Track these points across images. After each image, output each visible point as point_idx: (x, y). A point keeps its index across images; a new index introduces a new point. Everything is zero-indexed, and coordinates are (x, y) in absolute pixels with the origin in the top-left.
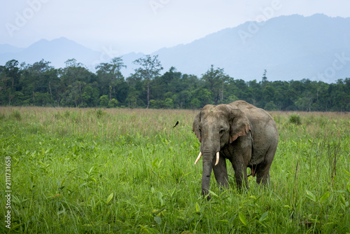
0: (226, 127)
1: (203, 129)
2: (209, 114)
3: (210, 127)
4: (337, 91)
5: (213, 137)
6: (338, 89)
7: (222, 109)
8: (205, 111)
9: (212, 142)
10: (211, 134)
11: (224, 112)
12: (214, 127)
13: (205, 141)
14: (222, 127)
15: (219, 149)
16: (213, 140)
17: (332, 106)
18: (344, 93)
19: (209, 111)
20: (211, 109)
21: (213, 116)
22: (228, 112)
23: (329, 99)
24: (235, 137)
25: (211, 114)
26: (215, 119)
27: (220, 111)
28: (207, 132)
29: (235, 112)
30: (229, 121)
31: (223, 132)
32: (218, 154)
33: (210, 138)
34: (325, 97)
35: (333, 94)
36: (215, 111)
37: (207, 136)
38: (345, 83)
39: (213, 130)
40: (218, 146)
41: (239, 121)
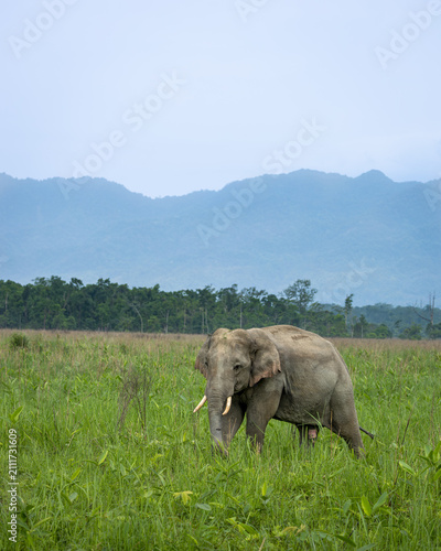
0: (245, 361)
1: (211, 363)
2: (220, 341)
3: (221, 359)
4: (36, 297)
5: (223, 374)
6: (38, 293)
7: (239, 335)
8: (216, 337)
9: (222, 381)
10: (221, 370)
11: (242, 340)
12: (226, 361)
13: (212, 379)
14: (237, 361)
15: (232, 392)
16: (223, 379)
17: (29, 320)
18: (48, 299)
19: (221, 337)
20: (224, 334)
21: (225, 344)
22: (248, 340)
23: (24, 309)
24: (257, 379)
25: (224, 341)
26: (228, 349)
27: (236, 338)
28: (215, 366)
29: (261, 342)
30: (250, 353)
31: (240, 369)
32: (229, 400)
33: (219, 375)
34: (18, 306)
35: (30, 301)
36: (229, 338)
37: (215, 372)
38: (50, 284)
39: (224, 365)
40: (230, 388)
41: (265, 355)
